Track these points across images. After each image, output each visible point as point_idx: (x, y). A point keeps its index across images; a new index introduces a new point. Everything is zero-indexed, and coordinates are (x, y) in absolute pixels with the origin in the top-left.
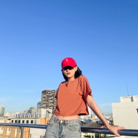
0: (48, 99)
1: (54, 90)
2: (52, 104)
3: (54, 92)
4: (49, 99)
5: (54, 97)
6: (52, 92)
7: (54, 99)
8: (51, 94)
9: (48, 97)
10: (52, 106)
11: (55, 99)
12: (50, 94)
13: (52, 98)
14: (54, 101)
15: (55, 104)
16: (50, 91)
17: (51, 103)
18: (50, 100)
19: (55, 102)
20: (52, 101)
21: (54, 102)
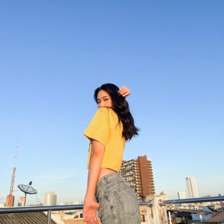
0: (125, 175)
1: (133, 160)
2: (132, 184)
3: (133, 163)
4: (127, 175)
5: (134, 172)
6: (130, 163)
7: (134, 174)
8: (128, 167)
9: (123, 172)
10: (133, 186)
11: (136, 175)
12: (126, 166)
13: (131, 173)
14: (135, 177)
15: (137, 183)
16: (126, 162)
17: (130, 181)
18: (128, 176)
19: (137, 180)
20: (131, 178)
21: (135, 180)
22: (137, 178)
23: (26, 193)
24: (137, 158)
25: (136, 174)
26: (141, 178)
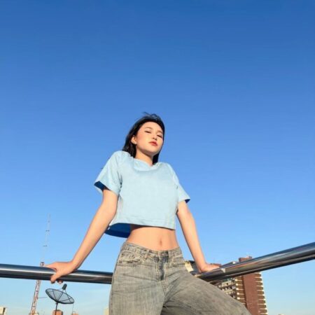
0: (220, 286)
1: (231, 264)
4: (223, 286)
5: (233, 281)
7: (234, 285)
11: (237, 287)
14: (235, 290)
15: (238, 298)
18: (224, 288)
19: (238, 294)
20: (230, 291)
21: (235, 294)
22: (239, 291)
23: (58, 302)
24: (238, 261)
25: (237, 285)
26: (244, 292)
